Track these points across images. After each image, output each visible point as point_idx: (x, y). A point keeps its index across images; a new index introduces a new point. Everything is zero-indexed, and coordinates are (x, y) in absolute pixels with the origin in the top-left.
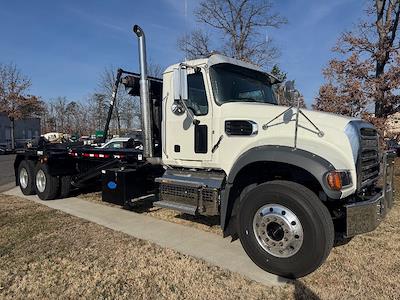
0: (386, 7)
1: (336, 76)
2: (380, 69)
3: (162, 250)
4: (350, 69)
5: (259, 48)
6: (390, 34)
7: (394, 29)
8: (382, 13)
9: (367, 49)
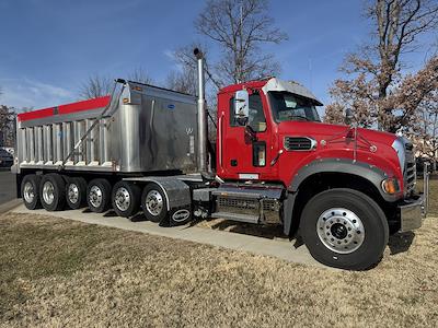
2: (383, 91)
6: (393, 58)
7: (396, 53)
8: (384, 37)
9: (370, 70)
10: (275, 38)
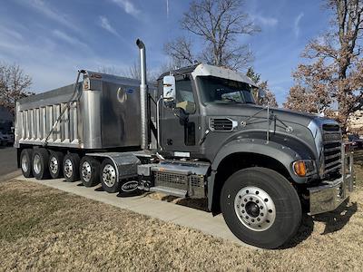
0: (347, 20)
1: (304, 78)
3: (163, 223)
4: (316, 72)
5: (235, 53)
6: (351, 43)
7: (354, 38)
8: (343, 25)
9: (330, 55)
10: (249, 30)
